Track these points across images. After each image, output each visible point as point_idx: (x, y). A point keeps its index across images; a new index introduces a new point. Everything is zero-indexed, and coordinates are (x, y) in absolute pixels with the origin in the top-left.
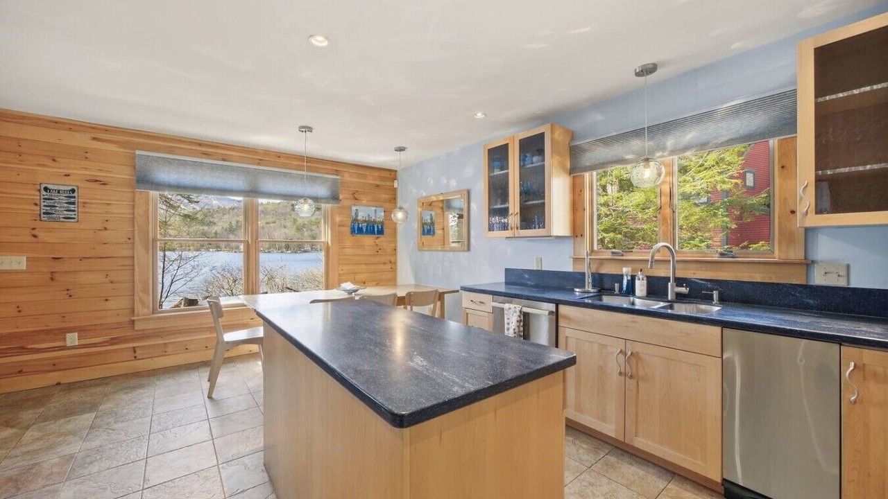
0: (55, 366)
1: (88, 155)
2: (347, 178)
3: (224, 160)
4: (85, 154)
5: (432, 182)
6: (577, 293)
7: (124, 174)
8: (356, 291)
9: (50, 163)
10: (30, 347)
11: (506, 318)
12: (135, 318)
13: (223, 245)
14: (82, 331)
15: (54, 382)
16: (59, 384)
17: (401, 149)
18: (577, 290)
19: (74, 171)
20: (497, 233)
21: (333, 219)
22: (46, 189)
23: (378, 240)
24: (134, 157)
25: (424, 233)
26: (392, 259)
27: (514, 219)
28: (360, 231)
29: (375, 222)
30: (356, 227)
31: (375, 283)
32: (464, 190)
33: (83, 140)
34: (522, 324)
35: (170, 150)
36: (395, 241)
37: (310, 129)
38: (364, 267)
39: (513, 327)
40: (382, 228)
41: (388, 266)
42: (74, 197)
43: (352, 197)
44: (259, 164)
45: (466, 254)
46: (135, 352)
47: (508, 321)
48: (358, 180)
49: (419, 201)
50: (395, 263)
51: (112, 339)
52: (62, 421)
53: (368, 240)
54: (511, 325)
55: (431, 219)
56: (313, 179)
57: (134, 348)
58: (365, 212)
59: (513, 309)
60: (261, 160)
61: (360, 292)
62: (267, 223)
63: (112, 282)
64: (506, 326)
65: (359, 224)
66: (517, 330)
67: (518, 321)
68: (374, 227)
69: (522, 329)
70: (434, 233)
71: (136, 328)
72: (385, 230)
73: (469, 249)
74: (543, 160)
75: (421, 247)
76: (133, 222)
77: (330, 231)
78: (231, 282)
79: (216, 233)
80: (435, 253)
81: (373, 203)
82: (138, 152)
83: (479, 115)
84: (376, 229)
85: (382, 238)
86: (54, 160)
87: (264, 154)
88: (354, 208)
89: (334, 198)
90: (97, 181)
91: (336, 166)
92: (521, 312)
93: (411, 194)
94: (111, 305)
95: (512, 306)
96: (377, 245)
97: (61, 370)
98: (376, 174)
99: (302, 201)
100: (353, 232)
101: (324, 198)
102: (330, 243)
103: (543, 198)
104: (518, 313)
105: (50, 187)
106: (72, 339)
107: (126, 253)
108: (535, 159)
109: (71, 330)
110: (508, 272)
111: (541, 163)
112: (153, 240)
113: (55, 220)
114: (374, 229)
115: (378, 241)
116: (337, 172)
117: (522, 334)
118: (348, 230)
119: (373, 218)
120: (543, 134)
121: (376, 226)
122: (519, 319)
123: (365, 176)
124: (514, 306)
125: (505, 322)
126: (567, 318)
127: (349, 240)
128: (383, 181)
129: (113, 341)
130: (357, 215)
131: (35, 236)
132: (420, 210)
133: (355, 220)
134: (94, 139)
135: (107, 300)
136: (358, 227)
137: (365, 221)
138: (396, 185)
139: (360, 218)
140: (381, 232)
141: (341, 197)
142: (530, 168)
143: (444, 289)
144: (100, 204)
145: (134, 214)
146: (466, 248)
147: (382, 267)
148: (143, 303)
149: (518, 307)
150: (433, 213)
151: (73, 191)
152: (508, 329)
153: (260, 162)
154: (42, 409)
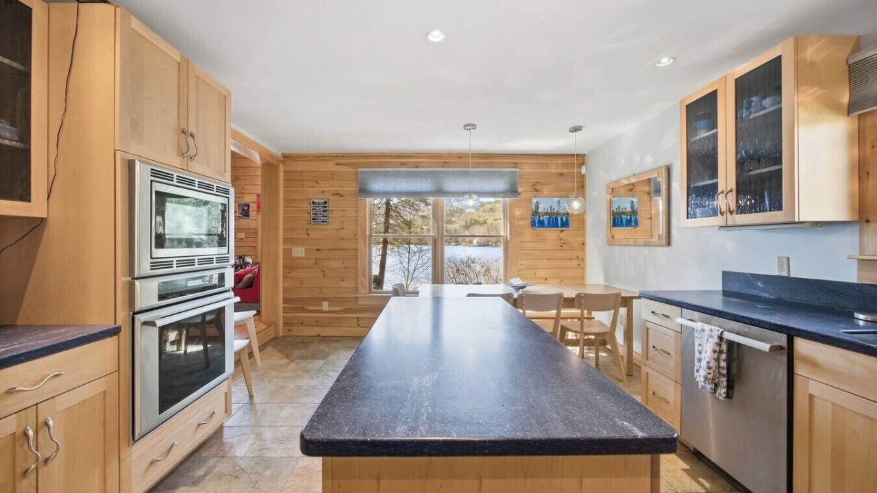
0: (317, 323)
1: (333, 176)
2: (526, 169)
3: (416, 167)
4: (332, 176)
5: (623, 162)
6: (861, 323)
7: (352, 187)
8: (523, 287)
9: (315, 185)
10: (307, 308)
11: (696, 344)
12: (358, 296)
13: (460, 239)
14: (331, 301)
15: (316, 334)
16: (319, 336)
17: (576, 129)
18: (861, 316)
19: (327, 189)
20: (701, 221)
21: (511, 212)
22: (313, 203)
23: (563, 233)
24: (357, 174)
25: (615, 225)
26: (580, 255)
27: (726, 200)
28: (541, 224)
29: (558, 214)
30: (537, 220)
31: (558, 281)
32: (661, 167)
33: (330, 166)
34: (724, 356)
35: (380, 165)
36: (584, 235)
37: (474, 126)
38: (545, 262)
39: (707, 359)
40: (567, 219)
41: (575, 263)
42: (326, 207)
43: (532, 189)
44: (443, 167)
45: (665, 249)
46: (358, 321)
47: (700, 348)
48: (540, 171)
49: (608, 187)
50: (583, 259)
51: (346, 309)
52: (309, 361)
53: (551, 234)
54: (703, 355)
55: (632, 207)
56: (490, 175)
57: (358, 318)
58: (546, 204)
59: (707, 332)
60: (445, 163)
61: (527, 288)
62: (495, 220)
63: (346, 268)
64: (697, 355)
65: (540, 217)
66: (713, 364)
67: (715, 352)
68: (557, 219)
69: (723, 364)
70: (637, 224)
71: (359, 303)
72: (570, 222)
73: (669, 243)
74: (780, 102)
75: (611, 241)
76: (357, 222)
77: (508, 225)
78: (455, 272)
79: (456, 230)
80: (626, 248)
81: (554, 193)
82: (359, 170)
83: (665, 61)
84: (559, 222)
85: (567, 231)
86: (317, 183)
87: (448, 157)
88: (534, 200)
89: (513, 191)
90: (338, 194)
91: (515, 158)
92: (721, 338)
93: (600, 179)
94: (344, 284)
95: (707, 327)
96: (561, 239)
97: (321, 326)
98: (560, 161)
99: (467, 196)
100: (533, 225)
101: (501, 193)
102: (508, 237)
103: (778, 160)
104: (716, 340)
105: (315, 201)
106: (325, 306)
107: (352, 246)
108: (767, 102)
109: (324, 299)
110: (727, 276)
111: (777, 107)
112: (369, 236)
113: (318, 223)
114: (559, 221)
115: (562, 235)
116: (515, 165)
117: (725, 372)
118: (528, 223)
119: (557, 209)
120: (778, 60)
121: (559, 219)
122: (717, 348)
123: (547, 165)
124: (710, 327)
125: (696, 349)
126: (812, 363)
127: (529, 234)
128: (568, 168)
129: (346, 311)
130: (537, 207)
131: (308, 234)
132: (609, 197)
133: (536, 213)
134: (337, 164)
135: (343, 280)
136: (539, 221)
137: (547, 214)
138: (583, 171)
139: (541, 210)
140: (565, 224)
141: (520, 190)
142: (755, 118)
143: (633, 292)
144: (339, 210)
145: (357, 217)
146: (664, 242)
147: (568, 263)
148: (363, 284)
149: (716, 331)
150: (635, 200)
151: (326, 202)
152: (700, 360)
153: (445, 164)
154: (304, 351)
